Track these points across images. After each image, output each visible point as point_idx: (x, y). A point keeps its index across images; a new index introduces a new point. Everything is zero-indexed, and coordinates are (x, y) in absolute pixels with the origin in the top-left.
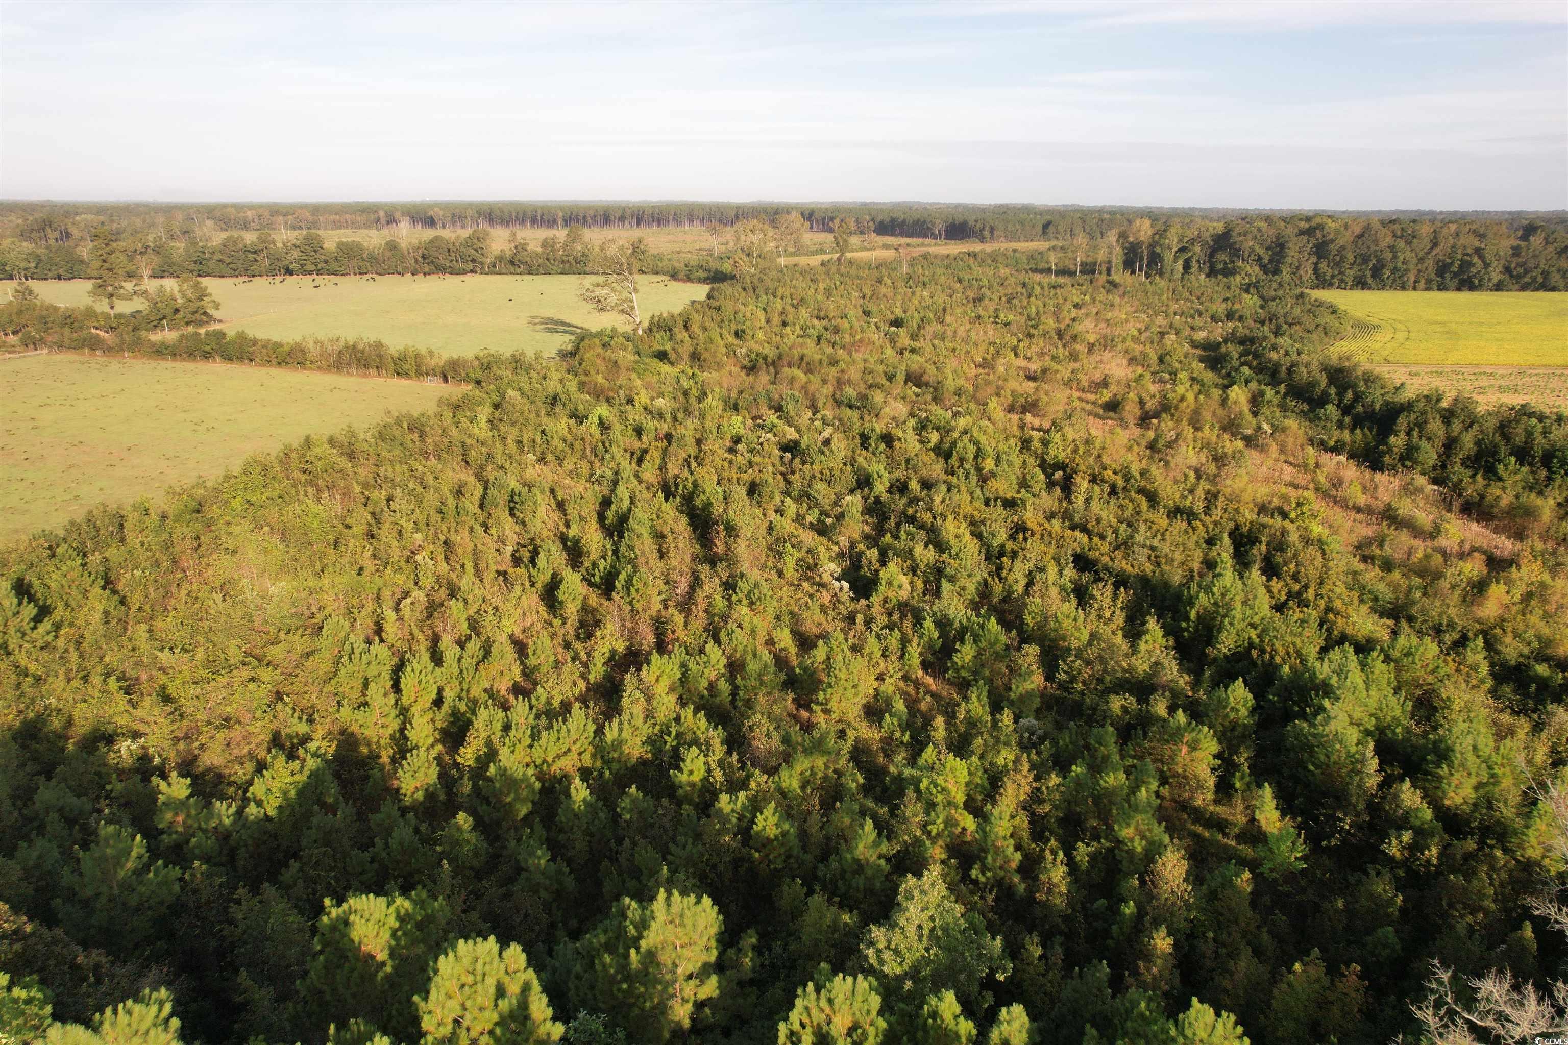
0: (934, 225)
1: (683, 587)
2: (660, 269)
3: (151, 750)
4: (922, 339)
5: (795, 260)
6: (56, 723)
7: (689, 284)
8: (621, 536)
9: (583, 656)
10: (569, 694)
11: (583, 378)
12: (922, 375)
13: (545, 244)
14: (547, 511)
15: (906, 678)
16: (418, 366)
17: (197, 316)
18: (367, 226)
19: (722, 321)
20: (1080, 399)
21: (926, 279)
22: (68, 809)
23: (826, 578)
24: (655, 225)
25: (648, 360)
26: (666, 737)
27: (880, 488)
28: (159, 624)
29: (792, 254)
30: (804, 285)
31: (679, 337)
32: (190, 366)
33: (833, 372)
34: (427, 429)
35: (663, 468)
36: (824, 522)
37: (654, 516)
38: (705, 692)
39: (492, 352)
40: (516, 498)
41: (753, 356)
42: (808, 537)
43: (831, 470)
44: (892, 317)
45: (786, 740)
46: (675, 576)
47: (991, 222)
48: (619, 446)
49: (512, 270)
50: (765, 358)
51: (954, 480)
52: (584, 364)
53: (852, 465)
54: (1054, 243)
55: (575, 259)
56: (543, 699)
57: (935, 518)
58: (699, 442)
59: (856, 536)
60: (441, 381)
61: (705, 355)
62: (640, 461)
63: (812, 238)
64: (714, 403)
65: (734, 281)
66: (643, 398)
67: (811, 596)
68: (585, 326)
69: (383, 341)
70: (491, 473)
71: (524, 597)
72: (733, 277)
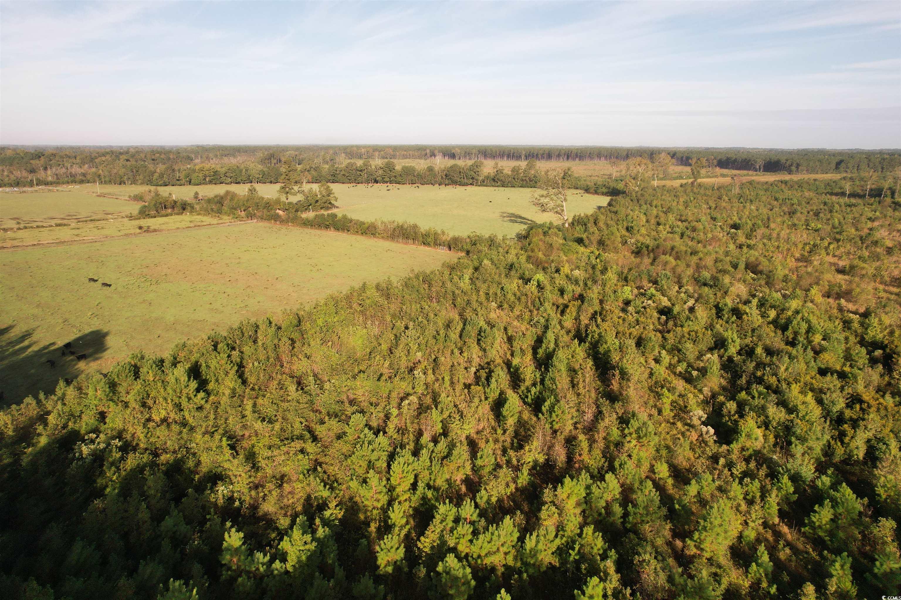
0: (756, 162)
1: (589, 416)
2: (579, 186)
3: (235, 495)
4: (754, 239)
5: (663, 183)
6: (191, 463)
7: (596, 196)
8: (547, 370)
9: (514, 461)
10: (503, 492)
11: (530, 253)
12: (757, 265)
13: (513, 170)
14: (501, 342)
15: (765, 525)
16: (436, 240)
17: (326, 204)
18: (420, 157)
19: (618, 220)
20: (885, 291)
21: (752, 198)
22: (178, 533)
23: (696, 422)
24: (577, 159)
25: (571, 243)
26: (571, 551)
27: (733, 350)
28: (260, 401)
29: (661, 179)
30: (670, 199)
31: (591, 230)
32: (318, 232)
33: (694, 259)
34: (433, 283)
35: (577, 319)
36: (690, 373)
37: (570, 357)
38: (603, 511)
39: (478, 234)
40: (482, 334)
41: (639, 244)
42: (680, 385)
43: (696, 332)
44: (732, 222)
45: (670, 579)
46: (583, 407)
47: (798, 161)
48: (549, 302)
49: (493, 184)
50: (647, 247)
51: (794, 352)
52: (532, 245)
53: (711, 330)
54: (845, 175)
55: (530, 179)
56: (485, 499)
57: (779, 381)
58: (601, 302)
59: (716, 389)
60: (447, 249)
61: (608, 242)
62: (563, 313)
63: (675, 169)
64: (612, 277)
65: (624, 195)
66: (566, 269)
67: (683, 434)
68: (533, 219)
69: (418, 224)
70: (469, 314)
71: (480, 407)
72: (624, 192)
